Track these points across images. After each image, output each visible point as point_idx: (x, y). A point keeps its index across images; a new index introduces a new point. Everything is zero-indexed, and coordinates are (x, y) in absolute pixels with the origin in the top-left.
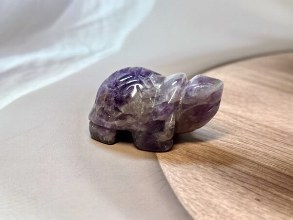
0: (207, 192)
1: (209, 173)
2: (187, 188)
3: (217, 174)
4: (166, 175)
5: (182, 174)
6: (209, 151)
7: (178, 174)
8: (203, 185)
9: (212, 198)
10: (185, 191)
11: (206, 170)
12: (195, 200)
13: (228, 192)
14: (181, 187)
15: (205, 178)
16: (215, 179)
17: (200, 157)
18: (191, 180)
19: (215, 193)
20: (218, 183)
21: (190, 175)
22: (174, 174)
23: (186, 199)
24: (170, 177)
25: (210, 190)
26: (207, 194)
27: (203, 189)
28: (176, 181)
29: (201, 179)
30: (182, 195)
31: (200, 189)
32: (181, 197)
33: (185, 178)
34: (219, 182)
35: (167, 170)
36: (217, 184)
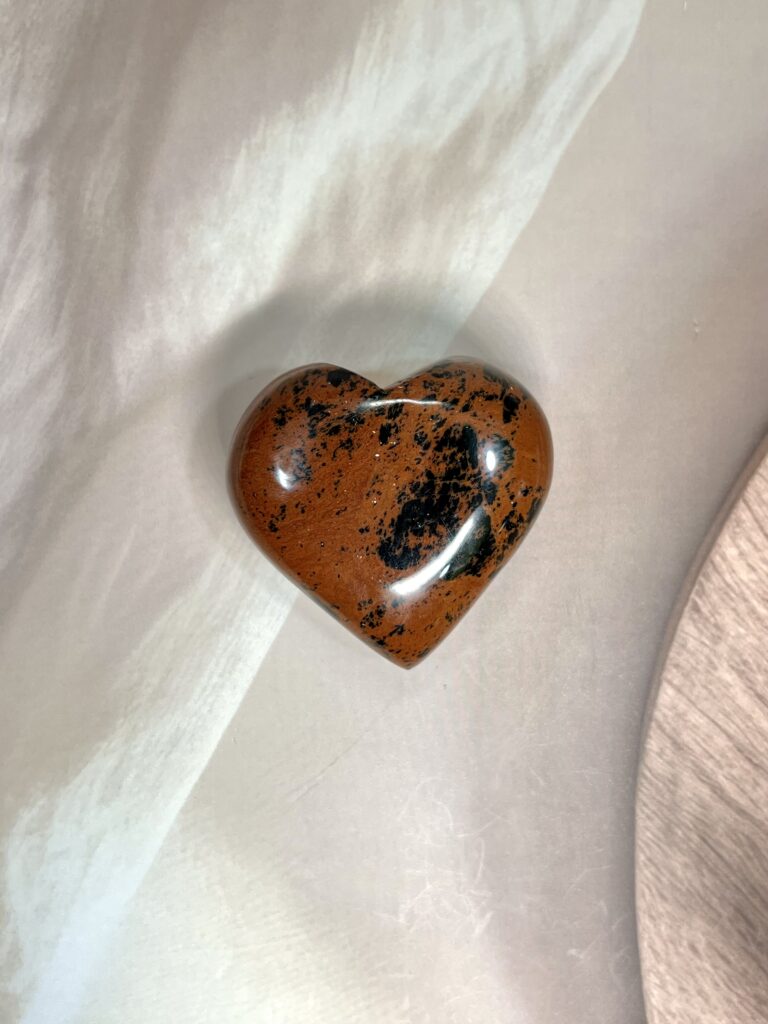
0: (700, 992)
1: (722, 929)
2: (668, 978)
3: (736, 934)
4: (640, 928)
5: (671, 927)
6: (747, 837)
7: (663, 928)
8: (699, 969)
9: (704, 1013)
10: (663, 986)
11: (720, 916)
12: (674, 1016)
13: (738, 995)
14: (658, 974)
15: (710, 945)
16: (726, 951)
17: (721, 865)
18: (681, 950)
19: (715, 997)
20: (728, 962)
21: (684, 931)
22: (655, 926)
23: (659, 1013)
24: (646, 936)
25: (708, 988)
26: (700, 999)
27: (696, 981)
28: (655, 952)
29: (701, 946)
30: (655, 998)
31: (692, 982)
32: (651, 1004)
33: (672, 942)
34: (732, 958)
35: (644, 912)
36: (725, 967)
